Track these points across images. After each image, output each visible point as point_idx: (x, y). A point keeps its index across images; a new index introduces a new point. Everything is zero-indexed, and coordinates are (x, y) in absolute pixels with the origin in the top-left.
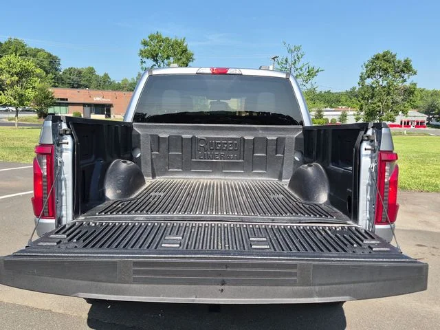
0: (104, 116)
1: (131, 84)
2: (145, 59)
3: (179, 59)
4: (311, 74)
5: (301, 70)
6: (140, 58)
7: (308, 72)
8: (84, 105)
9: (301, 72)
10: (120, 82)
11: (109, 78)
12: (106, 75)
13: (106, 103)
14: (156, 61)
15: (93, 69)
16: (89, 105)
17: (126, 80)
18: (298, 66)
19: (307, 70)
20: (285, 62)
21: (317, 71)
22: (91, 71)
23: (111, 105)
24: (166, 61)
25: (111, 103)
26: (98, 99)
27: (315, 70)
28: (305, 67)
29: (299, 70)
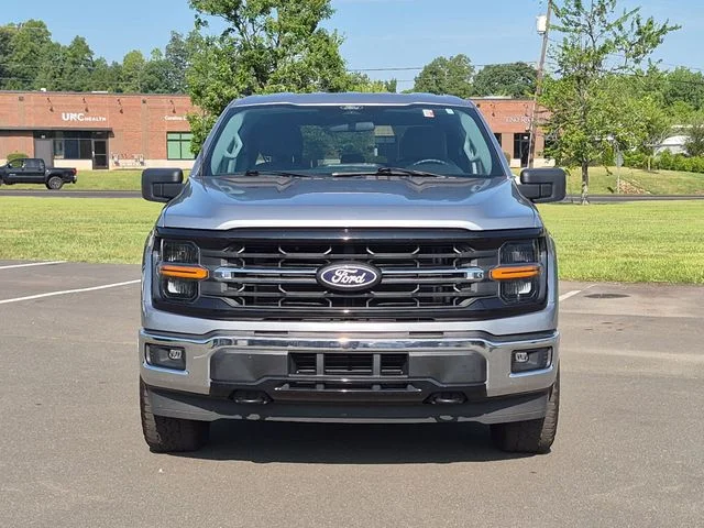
0: (90, 162)
1: (152, 65)
2: (205, 16)
3: (292, 13)
4: (649, 37)
5: (621, 28)
6: (194, 11)
7: (639, 33)
8: (37, 134)
9: (620, 34)
10: (121, 63)
11: (87, 50)
12: (79, 42)
13: (96, 126)
14: (235, 18)
15: (41, 25)
16: (51, 134)
17: (137, 54)
18: (610, 18)
19: (636, 28)
20: (575, 10)
21: (663, 31)
22: (37, 32)
23: (108, 133)
24: (260, 19)
25: (107, 126)
26: (73, 118)
27: (656, 29)
28: (630, 19)
29: (616, 29)
